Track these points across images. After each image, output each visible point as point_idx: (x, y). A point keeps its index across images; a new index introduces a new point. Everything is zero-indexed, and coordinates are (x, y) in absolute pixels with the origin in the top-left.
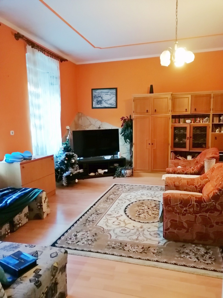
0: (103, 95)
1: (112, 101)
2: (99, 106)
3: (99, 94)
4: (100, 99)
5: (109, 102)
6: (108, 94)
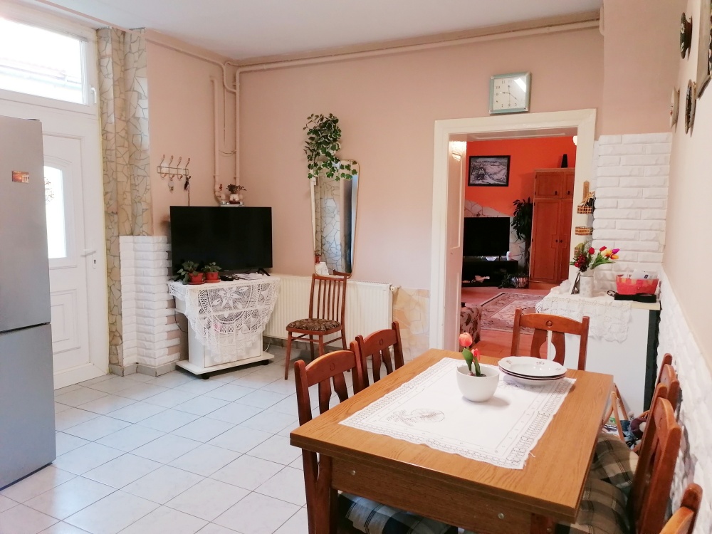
0: (487, 166)
1: (501, 175)
2: (480, 182)
3: (481, 165)
4: (482, 172)
5: (495, 177)
6: (496, 164)
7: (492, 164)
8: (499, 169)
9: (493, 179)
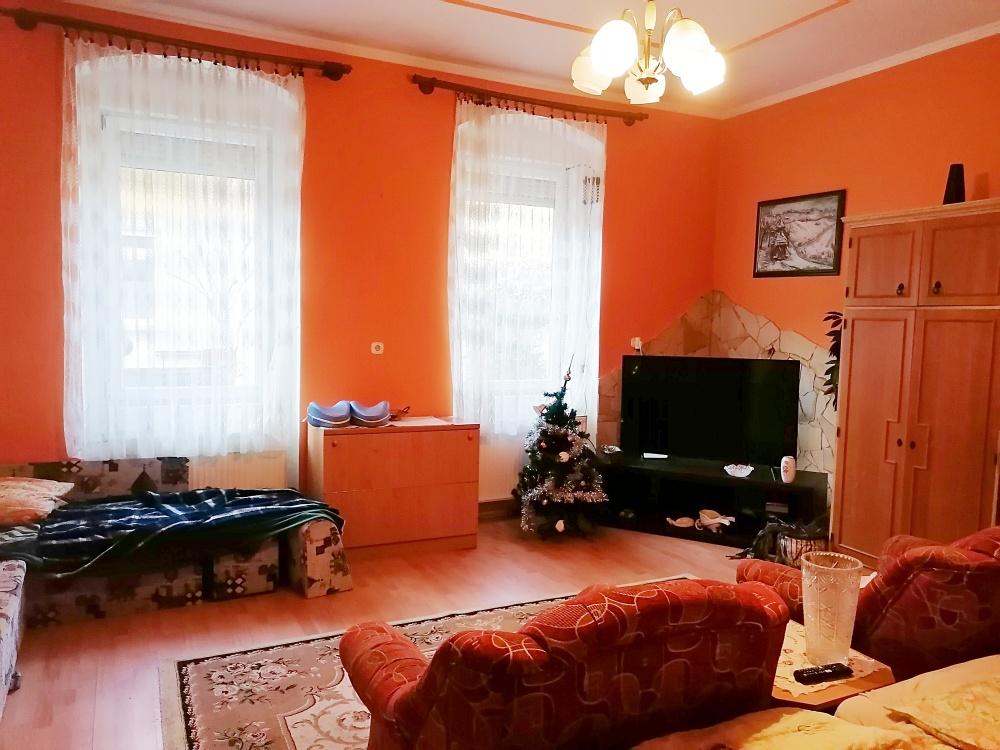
0: (793, 224)
1: (824, 246)
2: (777, 266)
3: (779, 222)
4: (781, 239)
5: (811, 251)
6: (811, 216)
7: (804, 216)
8: (817, 230)
9: (804, 257)
